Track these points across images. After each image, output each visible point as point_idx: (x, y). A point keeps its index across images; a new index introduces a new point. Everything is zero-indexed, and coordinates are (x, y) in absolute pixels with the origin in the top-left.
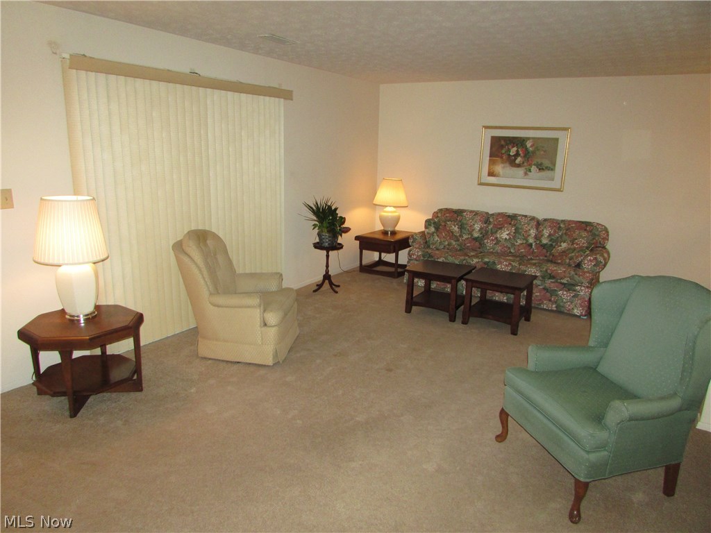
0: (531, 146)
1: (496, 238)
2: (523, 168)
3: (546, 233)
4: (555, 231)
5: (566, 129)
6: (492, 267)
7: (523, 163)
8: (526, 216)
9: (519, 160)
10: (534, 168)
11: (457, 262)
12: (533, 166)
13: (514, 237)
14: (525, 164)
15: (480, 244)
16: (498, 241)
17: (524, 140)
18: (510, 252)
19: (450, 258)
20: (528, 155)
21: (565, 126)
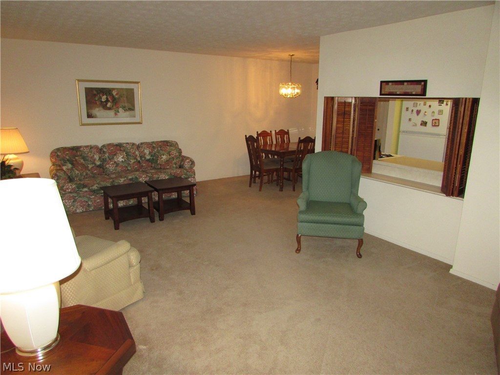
0: (117, 94)
1: (115, 162)
2: (113, 110)
3: (147, 151)
4: (152, 150)
5: (138, 83)
6: (136, 181)
7: (113, 106)
8: (128, 143)
9: (109, 105)
10: (120, 110)
11: (109, 185)
12: (120, 109)
13: (128, 158)
14: (114, 107)
15: (103, 169)
16: (117, 164)
17: (110, 90)
18: (128, 170)
19: (102, 183)
20: (115, 101)
21: (137, 81)
